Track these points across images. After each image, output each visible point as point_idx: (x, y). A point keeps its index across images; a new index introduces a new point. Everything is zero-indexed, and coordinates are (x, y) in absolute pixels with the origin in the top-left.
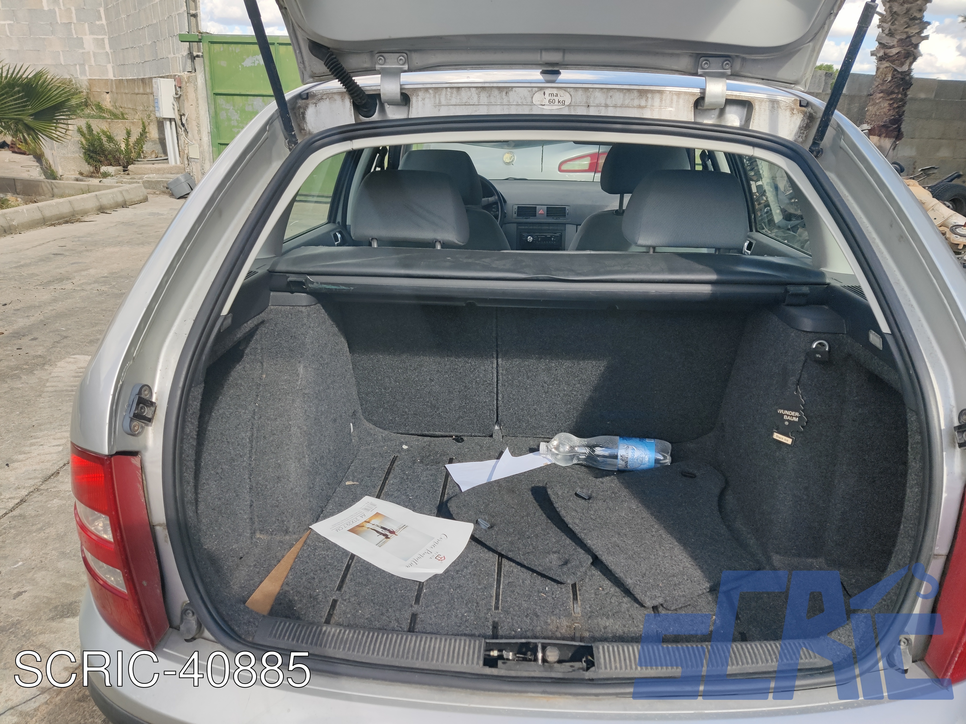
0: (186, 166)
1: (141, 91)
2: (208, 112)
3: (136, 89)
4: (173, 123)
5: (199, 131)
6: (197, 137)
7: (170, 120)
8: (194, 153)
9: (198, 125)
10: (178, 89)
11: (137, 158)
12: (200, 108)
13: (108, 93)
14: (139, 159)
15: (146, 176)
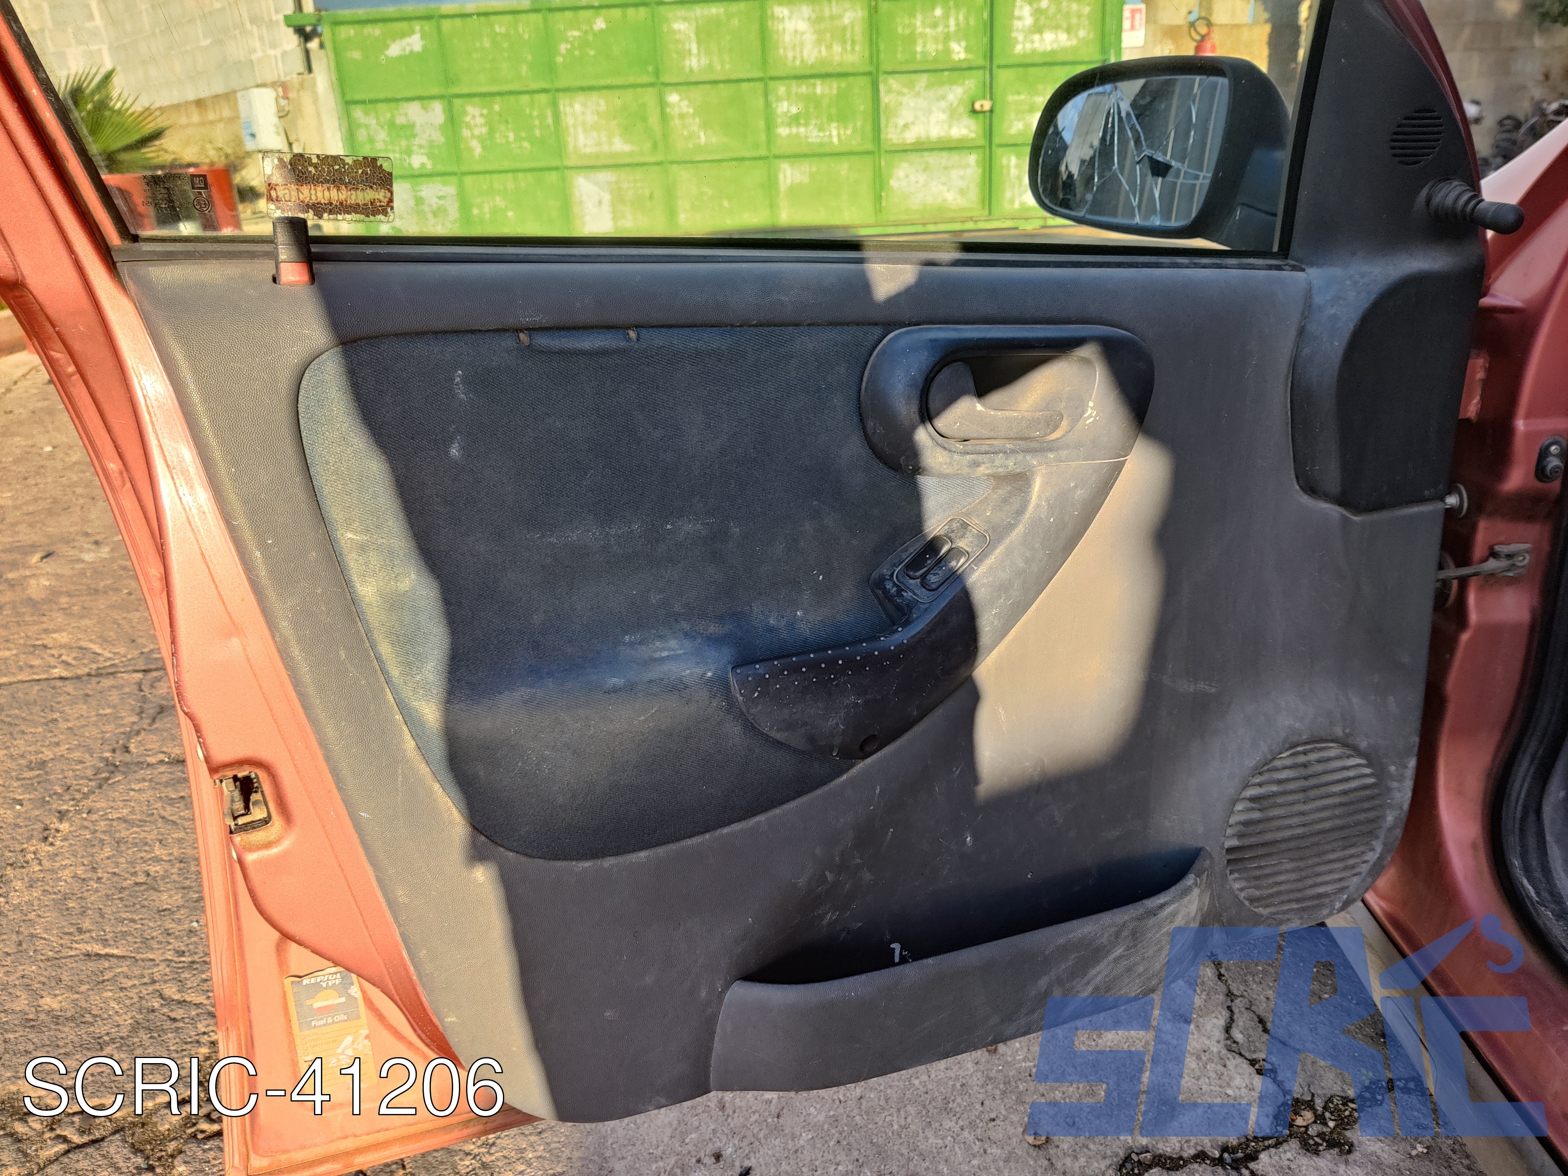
2: (338, 133)
10: (283, 102)
12: (325, 127)
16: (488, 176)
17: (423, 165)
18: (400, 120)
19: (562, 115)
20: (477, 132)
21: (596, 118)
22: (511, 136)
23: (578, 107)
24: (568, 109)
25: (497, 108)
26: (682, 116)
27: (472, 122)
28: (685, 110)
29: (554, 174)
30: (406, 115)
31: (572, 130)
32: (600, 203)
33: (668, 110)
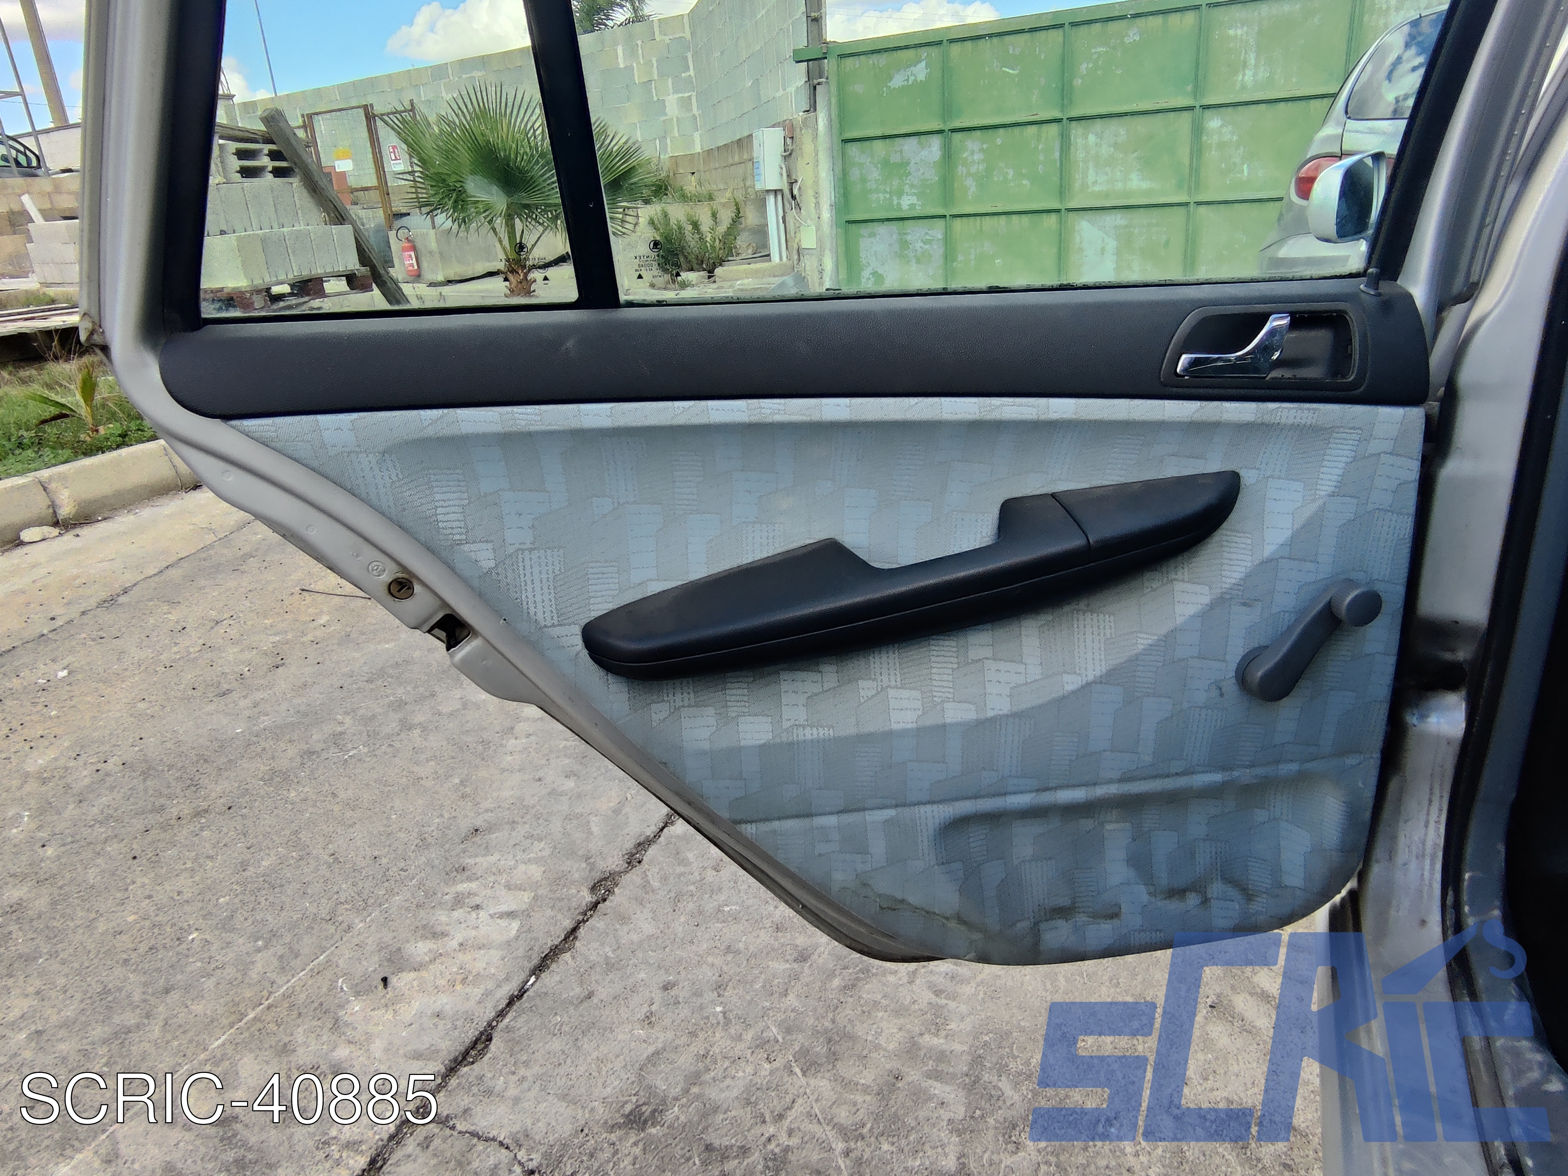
0: (795, 263)
1: (737, 159)
2: (831, 173)
3: (730, 158)
4: (779, 197)
5: (817, 205)
6: (814, 215)
7: (776, 191)
8: (808, 239)
9: (817, 195)
10: (789, 141)
11: (728, 256)
12: (820, 165)
13: (693, 173)
14: (730, 258)
15: (738, 283)
16: (978, 218)
17: (913, 206)
18: (895, 158)
19: (1072, 147)
20: (973, 169)
21: (1112, 149)
22: (1011, 173)
23: (1092, 138)
24: (1079, 141)
25: (999, 141)
26: (1222, 146)
27: (970, 159)
28: (1227, 137)
29: (1053, 217)
30: (901, 152)
31: (1081, 164)
32: (1103, 250)
33: (1205, 138)
